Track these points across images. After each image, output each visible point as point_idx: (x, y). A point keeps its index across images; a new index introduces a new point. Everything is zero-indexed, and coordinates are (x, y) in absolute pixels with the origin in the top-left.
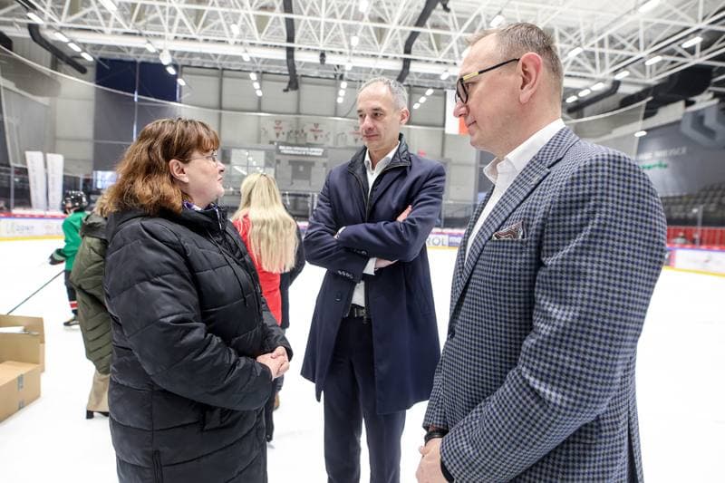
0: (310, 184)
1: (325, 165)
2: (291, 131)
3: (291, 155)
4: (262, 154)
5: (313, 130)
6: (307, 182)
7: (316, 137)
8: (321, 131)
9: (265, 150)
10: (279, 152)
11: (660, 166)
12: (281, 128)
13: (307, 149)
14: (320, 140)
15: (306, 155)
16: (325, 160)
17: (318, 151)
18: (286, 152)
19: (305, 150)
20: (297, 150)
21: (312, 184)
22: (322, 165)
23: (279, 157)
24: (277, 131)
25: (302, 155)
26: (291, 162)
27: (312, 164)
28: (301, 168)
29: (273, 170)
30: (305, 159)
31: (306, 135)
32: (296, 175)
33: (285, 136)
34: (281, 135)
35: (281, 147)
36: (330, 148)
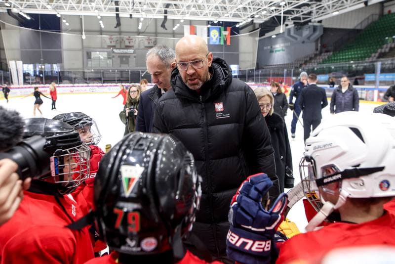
0: (129, 66)
1: (135, 57)
2: (117, 40)
3: (118, 53)
4: (106, 53)
5: (128, 39)
6: (127, 65)
7: (129, 43)
8: (132, 39)
9: (107, 51)
10: (113, 52)
11: (282, 50)
12: (112, 39)
13: (126, 50)
14: (132, 44)
15: (126, 53)
16: (135, 55)
17: (131, 51)
18: (116, 52)
19: (125, 51)
20: (122, 51)
21: (130, 66)
22: (133, 57)
23: (114, 54)
24: (111, 40)
25: (124, 53)
26: (119, 57)
27: (129, 57)
28: (124, 59)
29: (111, 61)
30: (126, 55)
31: (125, 41)
32: (122, 62)
33: (115, 43)
34: (113, 43)
35: (114, 50)
36: (136, 49)
